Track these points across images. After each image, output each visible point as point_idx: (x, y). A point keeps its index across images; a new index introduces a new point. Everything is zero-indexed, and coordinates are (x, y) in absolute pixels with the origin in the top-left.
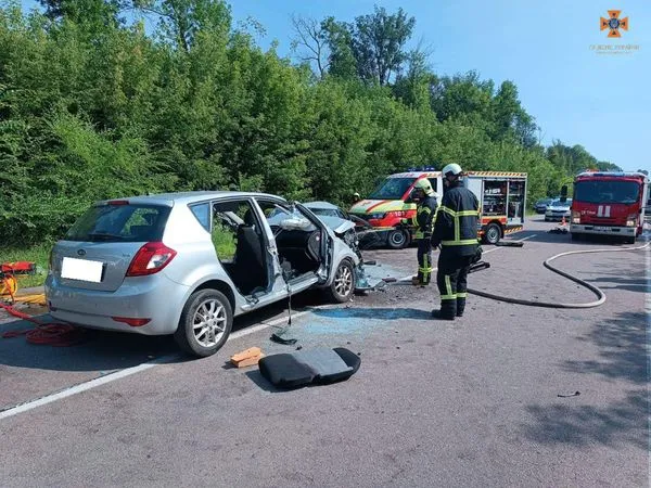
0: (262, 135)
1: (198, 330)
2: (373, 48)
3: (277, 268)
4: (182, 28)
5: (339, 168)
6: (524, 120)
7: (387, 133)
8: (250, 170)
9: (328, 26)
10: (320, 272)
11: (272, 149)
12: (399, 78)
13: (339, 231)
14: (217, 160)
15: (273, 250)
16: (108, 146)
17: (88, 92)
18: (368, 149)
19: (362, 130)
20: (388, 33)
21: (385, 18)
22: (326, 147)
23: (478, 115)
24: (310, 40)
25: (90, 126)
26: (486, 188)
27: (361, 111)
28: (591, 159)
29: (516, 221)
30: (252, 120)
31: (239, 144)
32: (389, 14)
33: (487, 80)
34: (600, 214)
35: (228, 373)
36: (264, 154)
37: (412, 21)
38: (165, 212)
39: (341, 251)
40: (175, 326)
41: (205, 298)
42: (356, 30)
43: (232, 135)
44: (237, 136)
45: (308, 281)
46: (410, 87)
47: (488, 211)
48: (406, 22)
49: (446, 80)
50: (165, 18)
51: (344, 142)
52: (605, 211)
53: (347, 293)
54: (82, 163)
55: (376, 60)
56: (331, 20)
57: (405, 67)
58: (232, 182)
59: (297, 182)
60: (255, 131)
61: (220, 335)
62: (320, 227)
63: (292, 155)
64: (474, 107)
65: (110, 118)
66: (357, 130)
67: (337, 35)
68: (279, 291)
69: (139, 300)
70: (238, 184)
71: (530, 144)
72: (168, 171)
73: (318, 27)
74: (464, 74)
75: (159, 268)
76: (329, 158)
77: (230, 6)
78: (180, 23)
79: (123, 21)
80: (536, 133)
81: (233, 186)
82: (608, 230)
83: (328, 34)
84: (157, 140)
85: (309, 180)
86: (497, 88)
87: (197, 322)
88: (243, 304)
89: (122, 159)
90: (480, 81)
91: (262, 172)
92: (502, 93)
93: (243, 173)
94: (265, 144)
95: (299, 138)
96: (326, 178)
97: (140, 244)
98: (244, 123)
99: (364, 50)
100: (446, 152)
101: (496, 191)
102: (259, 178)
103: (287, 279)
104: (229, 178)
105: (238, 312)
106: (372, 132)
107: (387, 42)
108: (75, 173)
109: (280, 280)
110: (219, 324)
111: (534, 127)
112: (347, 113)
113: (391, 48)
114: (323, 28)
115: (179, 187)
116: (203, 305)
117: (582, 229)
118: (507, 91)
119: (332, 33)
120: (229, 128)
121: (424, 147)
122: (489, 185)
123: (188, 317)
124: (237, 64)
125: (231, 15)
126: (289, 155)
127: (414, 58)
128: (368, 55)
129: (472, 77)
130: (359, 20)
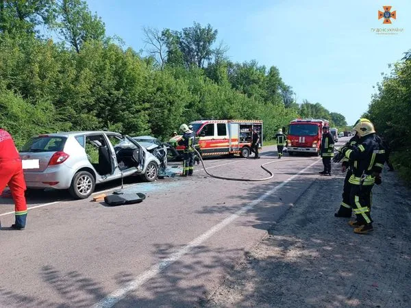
0: (123, 100)
1: (79, 188)
2: (194, 47)
3: (116, 164)
4: (75, 36)
5: (168, 118)
6: (286, 90)
7: (197, 98)
8: (115, 119)
9: (166, 34)
10: (139, 167)
11: (128, 108)
12: (209, 64)
13: (149, 148)
14: (95, 114)
15: (114, 156)
16: (30, 107)
17: (19, 77)
18: (186, 107)
19: (183, 96)
20: (202, 38)
21: (200, 29)
22: (161, 106)
23: (257, 86)
24: (155, 41)
25: (20, 96)
26: (241, 129)
27: (182, 85)
28: (326, 111)
30: (116, 92)
31: (108, 105)
32: (203, 27)
33: (262, 66)
34: (300, 141)
35: (92, 203)
36: (123, 110)
37: (216, 31)
38: (64, 139)
39: (149, 158)
40: (69, 185)
41: (82, 174)
42: (183, 36)
43: (105, 100)
44: (107, 101)
45: (132, 171)
46: (215, 70)
47: (242, 140)
48: (213, 32)
49: (238, 65)
50: (64, 30)
51: (171, 103)
52: (302, 140)
53: (153, 177)
54: (16, 117)
55: (195, 53)
56: (168, 30)
57: (213, 58)
58: (104, 126)
59: (144, 126)
60: (118, 98)
61: (89, 191)
62: (139, 147)
63: (140, 111)
64: (254, 81)
65: (31, 91)
66: (179, 97)
67: (171, 39)
68: (117, 174)
69: (54, 174)
70: (108, 128)
71: (289, 104)
72: (66, 120)
73: (160, 35)
74: (249, 62)
75: (62, 162)
76: (163, 113)
77: (104, 24)
78: (73, 33)
79: (38, 32)
80: (293, 96)
81: (105, 129)
82: (304, 150)
83: (166, 38)
84: (59, 103)
85: (150, 125)
86: (268, 70)
87: (79, 184)
88: (100, 179)
89: (40, 115)
90: (258, 66)
91: (122, 121)
92: (270, 73)
93: (110, 122)
94: (124, 105)
95: (144, 102)
96: (160, 123)
97: (54, 152)
98: (111, 94)
99: (188, 47)
100: (232, 108)
101: (246, 130)
102: (120, 125)
103: (121, 170)
104: (102, 124)
105: (97, 182)
106: (189, 97)
107: (202, 43)
108: (12, 123)
109: (117, 170)
110: (89, 186)
111: (291, 93)
112: (173, 87)
113: (204, 48)
114: (162, 35)
115: (72, 129)
116: (81, 177)
117: (292, 149)
118: (274, 71)
119: (168, 38)
120: (103, 97)
121: (220, 105)
122: (242, 127)
123: (75, 182)
124: (107, 61)
125: (105, 28)
126: (138, 111)
127: (218, 53)
128: (190, 50)
129: (253, 64)
130: (185, 30)
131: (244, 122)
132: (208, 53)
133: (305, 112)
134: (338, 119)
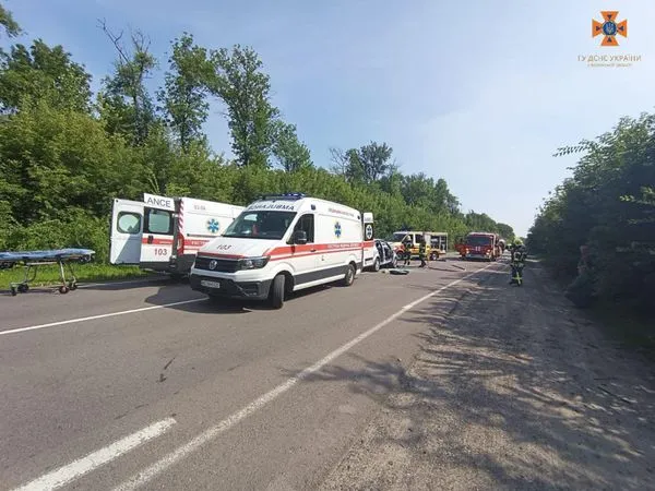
2: (370, 162)
6: (452, 199)
7: (385, 211)
9: (350, 153)
12: (383, 177)
20: (378, 154)
21: (376, 147)
23: (426, 198)
28: (492, 222)
29: (444, 251)
32: (378, 146)
33: (430, 178)
34: (476, 250)
37: (391, 149)
42: (361, 153)
46: (390, 183)
48: (387, 150)
49: (408, 178)
52: (478, 249)
55: (371, 169)
56: (351, 149)
57: (387, 171)
64: (423, 194)
71: (455, 214)
73: (344, 154)
74: (417, 174)
80: (459, 206)
86: (435, 182)
90: (426, 178)
92: (438, 185)
99: (365, 163)
101: (435, 240)
107: (377, 160)
111: (457, 203)
113: (380, 162)
114: (347, 155)
118: (442, 184)
127: (392, 168)
128: (368, 166)
129: (421, 177)
130: (363, 148)
131: (434, 234)
132: (384, 168)
133: (471, 222)
134: (506, 231)
